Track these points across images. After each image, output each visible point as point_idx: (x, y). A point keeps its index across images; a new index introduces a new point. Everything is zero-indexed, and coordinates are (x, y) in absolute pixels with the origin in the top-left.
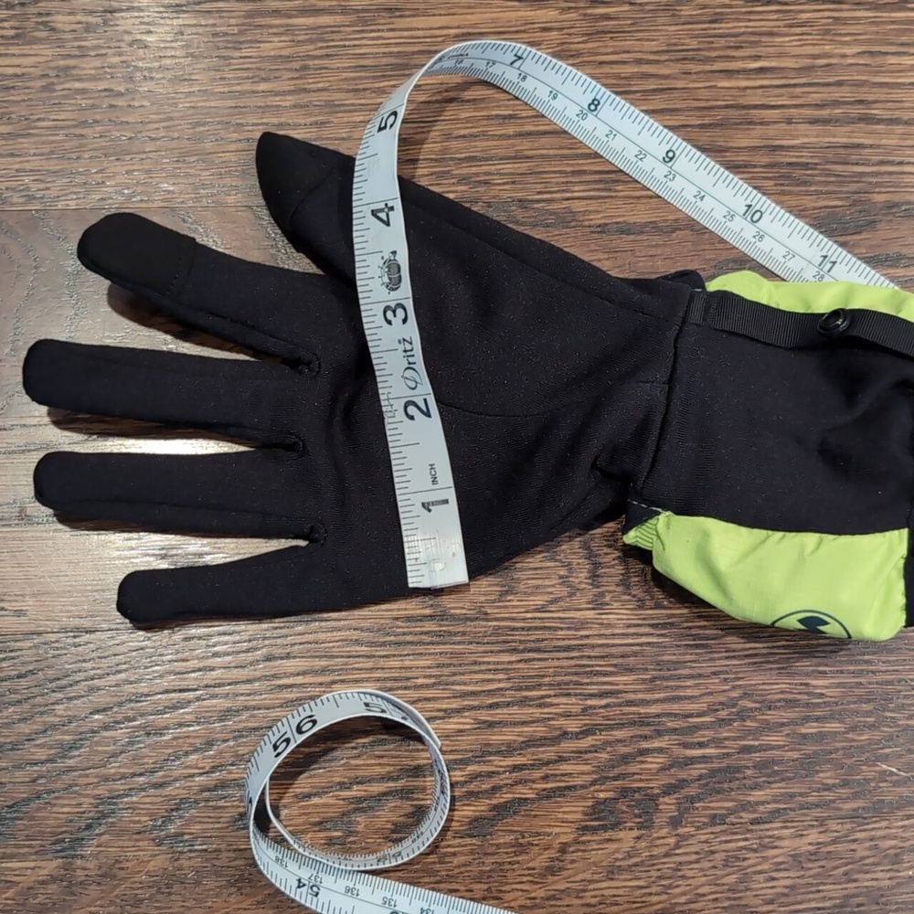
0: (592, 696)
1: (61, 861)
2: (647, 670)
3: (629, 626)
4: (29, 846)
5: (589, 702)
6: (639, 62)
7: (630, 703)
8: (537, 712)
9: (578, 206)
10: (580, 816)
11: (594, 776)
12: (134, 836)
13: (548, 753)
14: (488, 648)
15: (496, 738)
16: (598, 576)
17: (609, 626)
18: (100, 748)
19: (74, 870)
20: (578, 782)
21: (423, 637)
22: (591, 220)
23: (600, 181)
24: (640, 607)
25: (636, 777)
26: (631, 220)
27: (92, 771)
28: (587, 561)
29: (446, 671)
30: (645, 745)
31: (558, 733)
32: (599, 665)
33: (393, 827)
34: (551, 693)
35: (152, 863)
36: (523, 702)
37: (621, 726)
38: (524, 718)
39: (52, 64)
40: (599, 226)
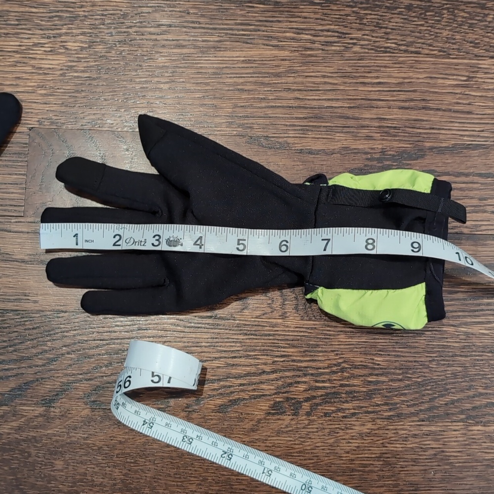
0: (277, 356)
1: (44, 408)
2: (302, 347)
3: (296, 327)
4: (32, 401)
5: (276, 359)
6: (324, 77)
7: (294, 361)
8: (252, 361)
9: (290, 140)
10: (267, 408)
11: (275, 391)
12: (77, 400)
13: (256, 379)
14: (233, 332)
15: (234, 371)
16: (285, 305)
17: (287, 327)
18: (65, 362)
19: (50, 412)
20: (267, 393)
21: (206, 325)
22: (296, 147)
23: (302, 130)
24: (302, 320)
25: (293, 393)
26: (314, 148)
27: (60, 371)
28: (280, 298)
29: (215, 340)
30: (299, 379)
31: (260, 371)
32: (282, 344)
33: (186, 406)
34: (260, 354)
35: (83, 412)
36: (248, 356)
37: (289, 370)
38: (246, 363)
39: (66, 64)
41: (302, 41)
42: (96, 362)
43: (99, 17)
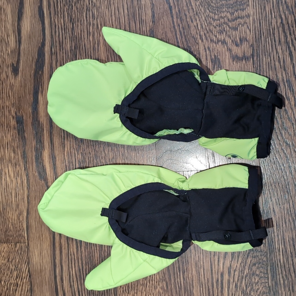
0: (272, 16)
2: (265, 3)
3: (254, 8)
5: (273, 17)
6: (111, 16)
7: (273, 6)
8: (276, 30)
9: (148, 29)
11: (292, 15)
13: (286, 27)
14: (260, 43)
15: (283, 40)
16: (241, 17)
17: (254, 13)
18: (287, 137)
20: (293, 19)
21: (258, 60)
22: (151, 25)
23: (142, 23)
24: (249, 6)
25: (292, 4)
26: (151, 15)
27: (293, 138)
28: (238, 20)
29: (266, 54)
30: (284, 2)
31: (281, 25)
32: (264, 14)
34: (271, 27)
36: (274, 34)
37: (279, 9)
38: (278, 33)
39: (121, 158)
40: (153, 23)
41: (94, 31)
42: (285, 119)
43: (94, 143)
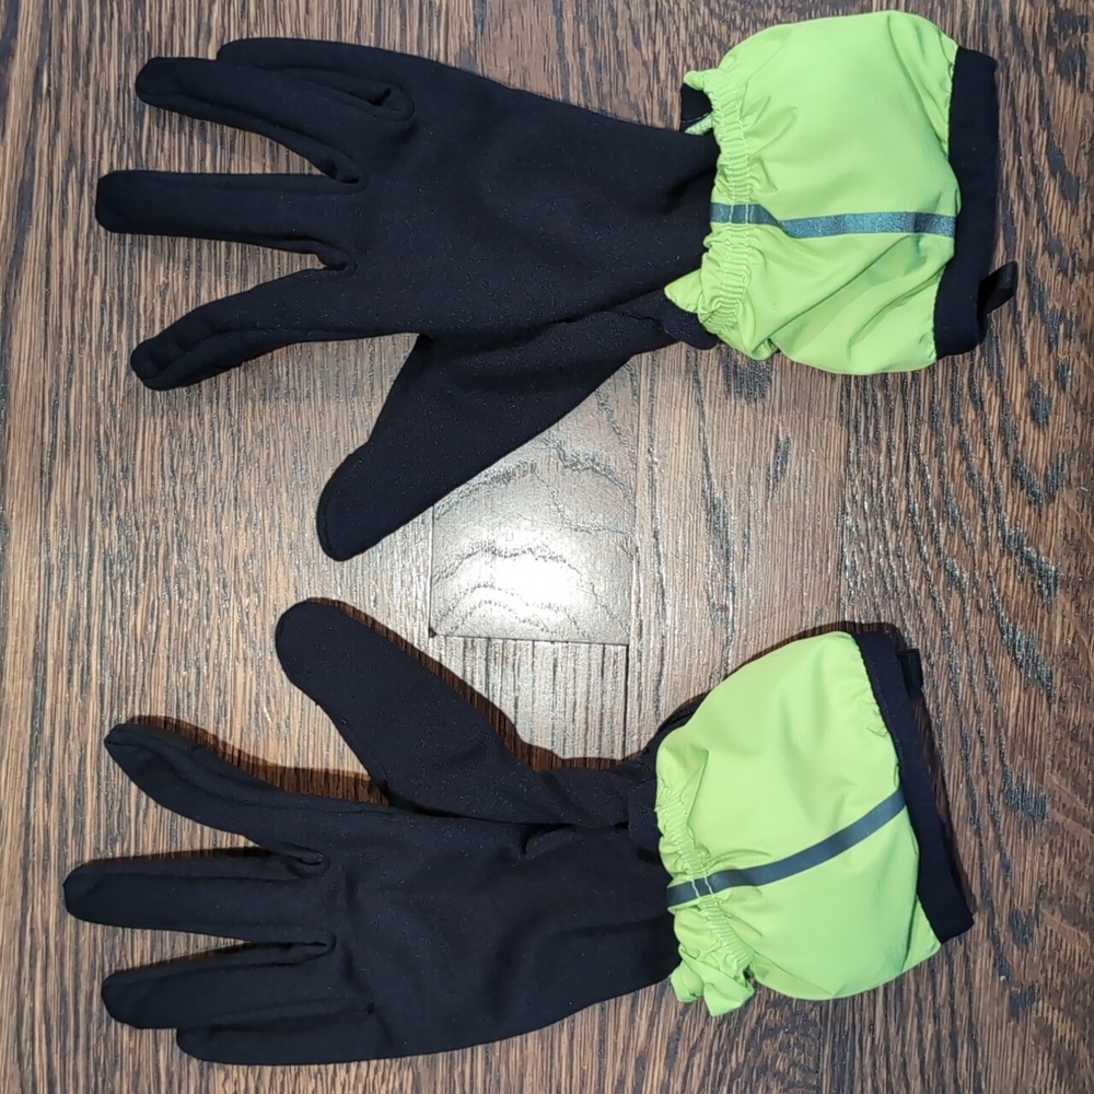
42: (957, 479)
43: (178, 487)
